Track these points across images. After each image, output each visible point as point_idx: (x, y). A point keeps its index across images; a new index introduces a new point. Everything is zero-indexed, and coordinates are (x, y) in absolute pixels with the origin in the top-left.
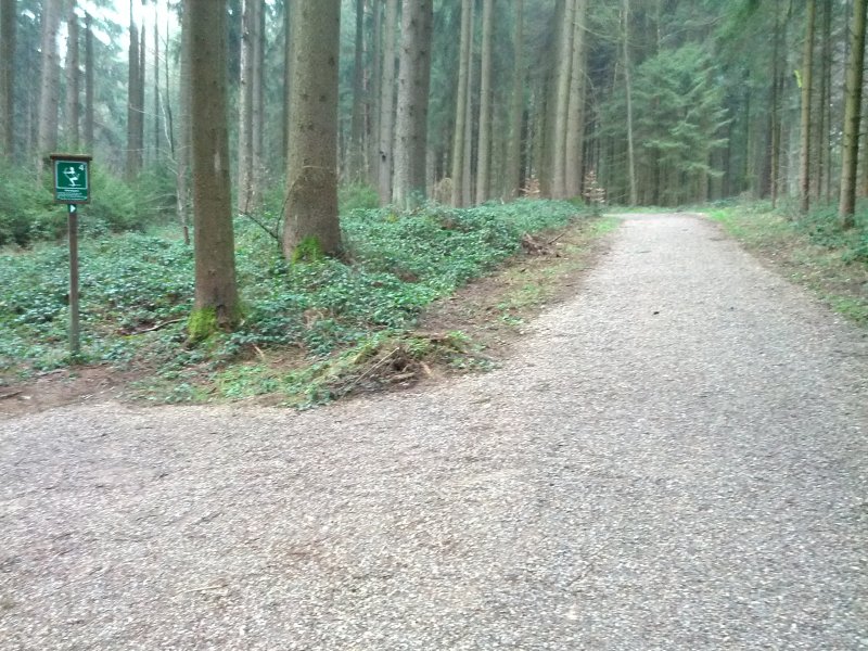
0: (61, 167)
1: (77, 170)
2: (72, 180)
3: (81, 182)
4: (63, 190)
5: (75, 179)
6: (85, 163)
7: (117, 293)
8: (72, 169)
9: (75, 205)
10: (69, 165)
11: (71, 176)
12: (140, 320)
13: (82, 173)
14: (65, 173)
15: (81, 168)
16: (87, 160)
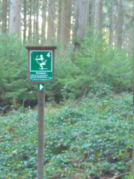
0: (34, 55)
1: (45, 57)
2: (41, 65)
3: (48, 66)
4: (34, 73)
5: (44, 64)
6: (51, 51)
7: (90, 147)
8: (41, 56)
9: (43, 84)
10: (39, 54)
11: (40, 62)
12: (103, 171)
13: (49, 59)
14: (37, 59)
15: (48, 55)
16: (53, 48)
